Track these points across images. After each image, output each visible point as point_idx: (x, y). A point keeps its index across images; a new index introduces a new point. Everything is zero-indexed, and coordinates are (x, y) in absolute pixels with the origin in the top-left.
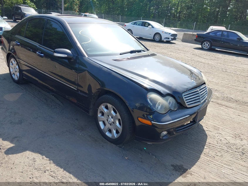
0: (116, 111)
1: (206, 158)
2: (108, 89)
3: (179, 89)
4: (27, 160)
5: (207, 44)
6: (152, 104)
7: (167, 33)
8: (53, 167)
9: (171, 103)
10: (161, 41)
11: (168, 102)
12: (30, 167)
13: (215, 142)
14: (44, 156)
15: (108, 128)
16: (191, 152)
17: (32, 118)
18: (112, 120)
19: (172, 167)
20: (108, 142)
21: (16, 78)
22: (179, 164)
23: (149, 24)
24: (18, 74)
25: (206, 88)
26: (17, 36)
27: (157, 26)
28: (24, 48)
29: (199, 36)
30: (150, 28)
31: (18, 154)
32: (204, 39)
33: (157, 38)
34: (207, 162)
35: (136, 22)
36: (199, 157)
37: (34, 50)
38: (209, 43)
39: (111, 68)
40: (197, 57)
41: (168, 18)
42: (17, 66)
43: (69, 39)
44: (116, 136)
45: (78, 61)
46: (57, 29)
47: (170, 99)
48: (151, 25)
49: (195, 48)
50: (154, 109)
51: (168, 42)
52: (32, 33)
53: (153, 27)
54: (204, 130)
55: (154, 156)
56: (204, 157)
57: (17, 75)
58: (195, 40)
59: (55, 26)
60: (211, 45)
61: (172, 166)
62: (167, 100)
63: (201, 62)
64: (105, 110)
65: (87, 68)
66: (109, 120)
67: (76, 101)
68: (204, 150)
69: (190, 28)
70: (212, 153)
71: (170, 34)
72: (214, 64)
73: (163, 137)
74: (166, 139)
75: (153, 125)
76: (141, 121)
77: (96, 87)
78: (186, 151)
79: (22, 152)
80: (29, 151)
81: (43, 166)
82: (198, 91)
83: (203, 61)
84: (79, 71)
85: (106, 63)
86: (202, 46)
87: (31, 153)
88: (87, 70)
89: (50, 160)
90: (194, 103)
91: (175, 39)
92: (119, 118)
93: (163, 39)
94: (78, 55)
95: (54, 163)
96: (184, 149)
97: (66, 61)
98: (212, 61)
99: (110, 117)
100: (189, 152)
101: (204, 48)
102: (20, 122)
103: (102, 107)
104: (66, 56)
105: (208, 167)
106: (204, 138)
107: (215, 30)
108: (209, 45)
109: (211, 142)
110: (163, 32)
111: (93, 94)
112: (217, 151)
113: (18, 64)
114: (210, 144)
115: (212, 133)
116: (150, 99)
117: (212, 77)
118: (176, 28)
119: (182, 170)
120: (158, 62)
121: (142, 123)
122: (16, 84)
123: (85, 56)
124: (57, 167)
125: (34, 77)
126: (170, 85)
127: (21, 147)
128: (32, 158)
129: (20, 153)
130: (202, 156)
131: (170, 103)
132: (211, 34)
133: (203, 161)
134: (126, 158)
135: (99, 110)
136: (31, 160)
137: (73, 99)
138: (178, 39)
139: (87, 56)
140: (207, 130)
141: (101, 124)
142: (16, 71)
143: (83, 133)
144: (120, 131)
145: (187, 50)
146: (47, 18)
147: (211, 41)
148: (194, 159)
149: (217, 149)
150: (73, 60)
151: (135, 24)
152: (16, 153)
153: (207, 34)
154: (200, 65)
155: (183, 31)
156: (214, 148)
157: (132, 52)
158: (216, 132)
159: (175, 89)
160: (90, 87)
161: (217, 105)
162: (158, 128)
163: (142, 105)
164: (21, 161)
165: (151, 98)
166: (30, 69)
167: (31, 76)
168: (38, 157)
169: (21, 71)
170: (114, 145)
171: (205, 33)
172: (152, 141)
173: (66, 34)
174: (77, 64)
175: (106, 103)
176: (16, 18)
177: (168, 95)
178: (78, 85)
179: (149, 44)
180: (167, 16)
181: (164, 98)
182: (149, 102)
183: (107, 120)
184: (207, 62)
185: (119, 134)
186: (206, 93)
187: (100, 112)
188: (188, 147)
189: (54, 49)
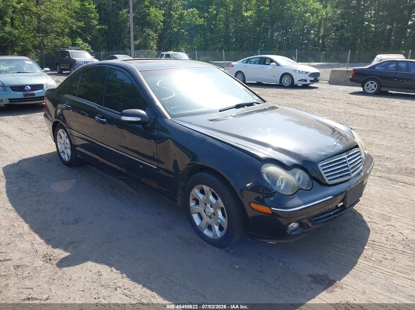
0: (217, 196)
1: (367, 263)
2: (202, 164)
3: (313, 157)
4: (90, 274)
5: (373, 85)
6: (270, 182)
7: (302, 72)
8: (127, 282)
9: (302, 179)
10: (293, 86)
11: (297, 177)
12: (95, 284)
13: (383, 238)
14: (113, 268)
15: (207, 223)
16: (343, 255)
17: (92, 216)
18: (212, 210)
19: (310, 279)
20: (208, 245)
21: (66, 158)
22: (321, 273)
23: (272, 61)
24: (69, 152)
25: (359, 153)
26: (66, 96)
27: (285, 62)
28: (77, 111)
29: (357, 73)
30: (274, 67)
31: (75, 266)
32: (367, 78)
33: (286, 81)
34: (369, 270)
35: (250, 59)
36: (356, 263)
37: (92, 113)
38: (375, 83)
39: (207, 132)
40: (355, 107)
41: (304, 49)
42: (68, 140)
43: (142, 94)
44: (219, 234)
45: (157, 126)
46: (124, 80)
47: (298, 172)
48: (275, 62)
49: (351, 94)
50: (274, 188)
51: (306, 87)
52: (87, 90)
53: (278, 65)
54: (364, 222)
55: (281, 263)
56: (364, 262)
57: (67, 154)
58: (351, 80)
59: (120, 76)
60: (380, 86)
61: (310, 276)
62: (294, 175)
63: (362, 115)
64: (201, 196)
65: (170, 135)
66: (207, 210)
67: (156, 186)
68: (365, 252)
69: (342, 61)
70: (377, 256)
71: (307, 73)
72: (384, 116)
73: (292, 232)
74: (297, 235)
75: (274, 214)
76: (256, 209)
77: (184, 162)
78: (334, 253)
79: (82, 263)
80: (92, 261)
81: (112, 282)
82: (345, 159)
83: (365, 112)
84: (159, 140)
85: (198, 126)
86: (364, 89)
87: (94, 264)
88: (170, 138)
89: (122, 273)
90: (340, 177)
91: (316, 81)
92: (222, 205)
93: (296, 82)
94: (157, 117)
95: (128, 276)
96: (329, 251)
97: (140, 126)
98: (381, 111)
99: (209, 205)
100: (339, 255)
101: (368, 91)
102: (76, 222)
103: (196, 191)
104: (140, 119)
105: (371, 276)
106: (364, 234)
107: (387, 60)
108: (375, 86)
109: (377, 240)
110: (295, 71)
111: (180, 173)
112: (385, 253)
113: (68, 137)
114: (375, 243)
115: (378, 226)
116: (267, 174)
117: (381, 137)
118: (318, 63)
119: (326, 282)
120: (289, 120)
121: (256, 210)
122: (67, 167)
123: (167, 118)
124: (133, 283)
125: (93, 155)
126: (298, 152)
127: (80, 257)
128: (96, 271)
129: (79, 264)
130: (361, 261)
131: (299, 179)
132: (377, 68)
133: (362, 267)
134: (237, 267)
135: (191, 195)
136: (95, 274)
137: (152, 183)
138: (322, 80)
139: (169, 118)
140: (370, 220)
141: (195, 217)
142: (66, 148)
143: (170, 233)
144: (225, 226)
145: (338, 98)
146: (108, 66)
147: (380, 80)
148: (346, 266)
149: (386, 249)
150: (149, 125)
151: (248, 61)
152: (73, 265)
153: (369, 68)
154: (359, 119)
155: (331, 66)
156: (380, 247)
157: (238, 106)
158: (385, 223)
159: (307, 158)
160: (175, 163)
161: (388, 182)
162: (281, 217)
163: (255, 184)
164: (80, 275)
165: (269, 172)
166: (87, 142)
167: (89, 153)
168: (104, 269)
169: (73, 147)
170: (217, 250)
171: (366, 67)
172: (276, 239)
173: (138, 88)
174: (155, 131)
175: (200, 185)
176: (62, 67)
177: (295, 166)
178: (159, 161)
179: (272, 92)
180: (302, 44)
181: (289, 171)
182: (266, 179)
183: (204, 210)
184: (372, 113)
185: (224, 232)
186: (361, 162)
187: (193, 199)
188: (336, 247)
189: (121, 111)
